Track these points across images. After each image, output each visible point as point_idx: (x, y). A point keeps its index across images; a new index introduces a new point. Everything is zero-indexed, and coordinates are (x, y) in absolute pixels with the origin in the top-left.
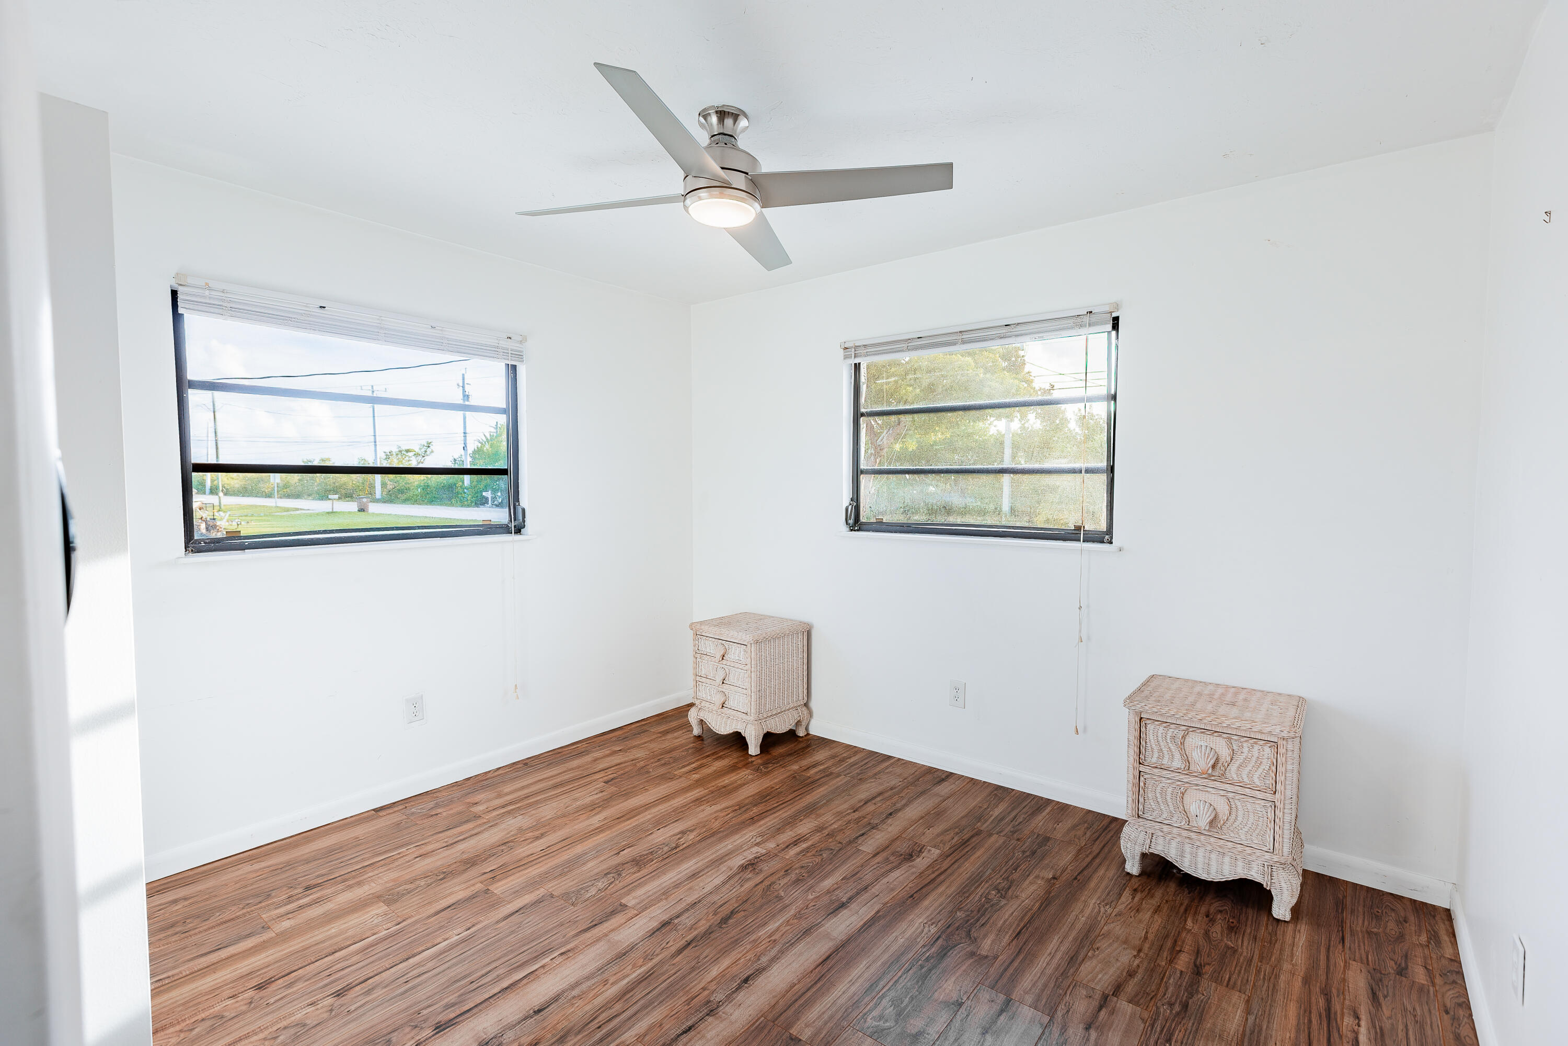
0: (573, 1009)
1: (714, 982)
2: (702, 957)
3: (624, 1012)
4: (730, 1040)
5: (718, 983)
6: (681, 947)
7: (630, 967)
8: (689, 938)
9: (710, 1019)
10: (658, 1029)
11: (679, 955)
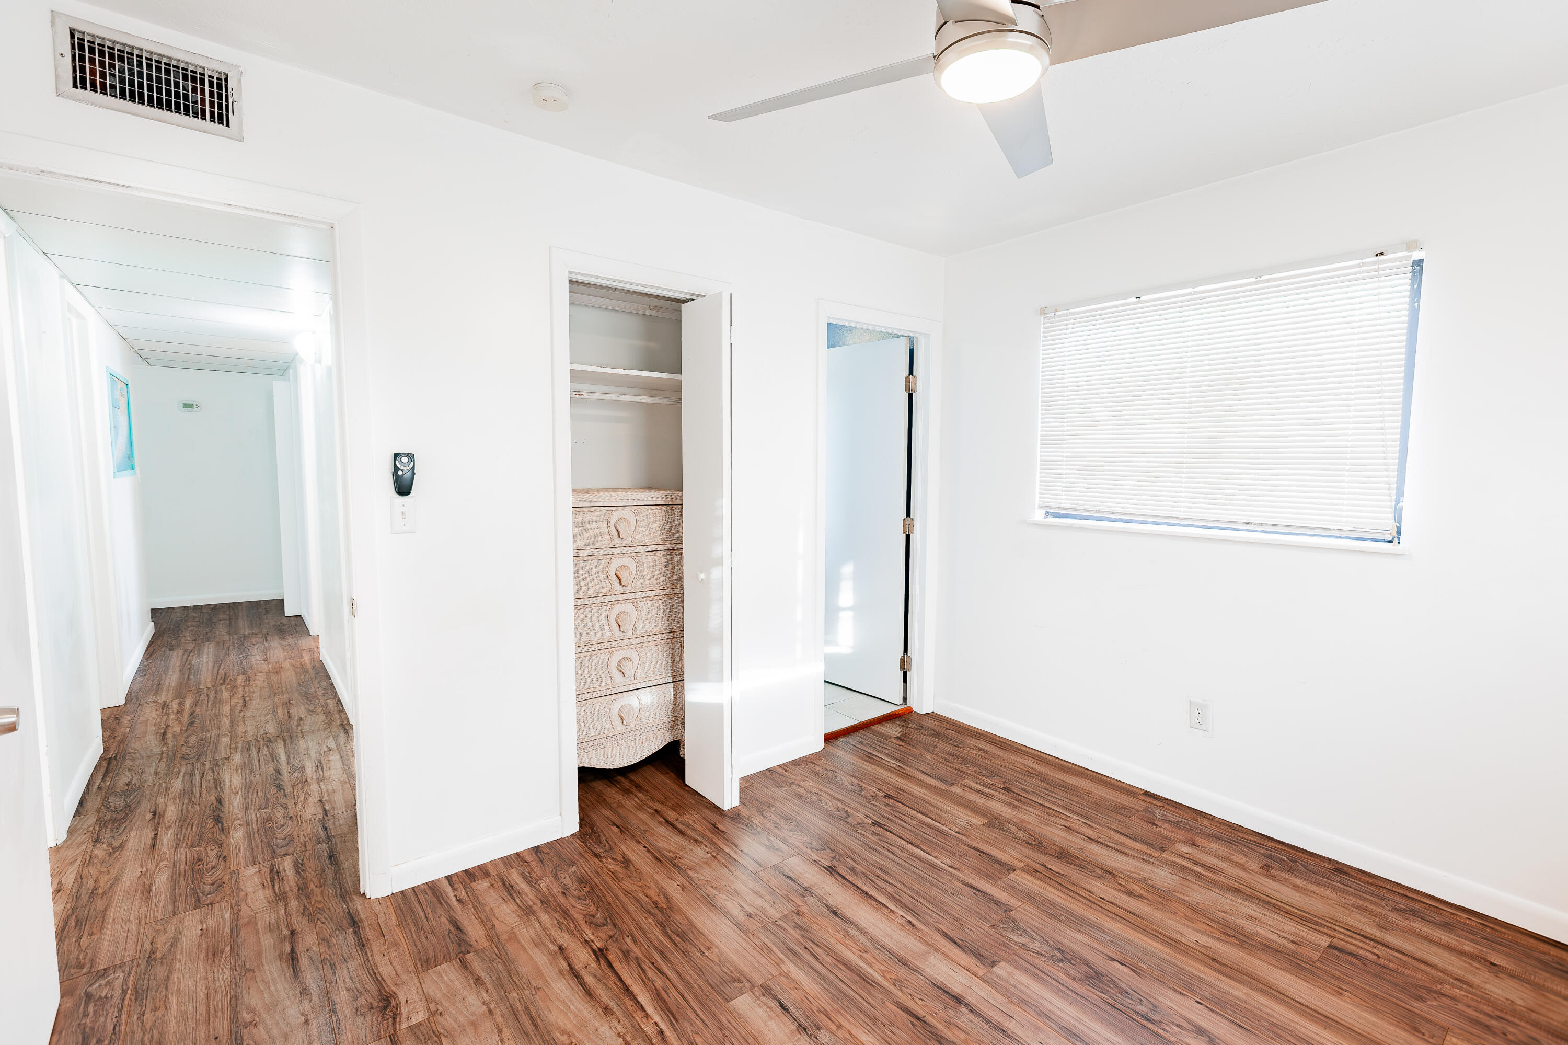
0: (832, 932)
1: (848, 1036)
2: (894, 1029)
3: (821, 963)
4: (760, 1039)
5: (846, 1039)
6: (913, 1012)
7: (883, 968)
8: (930, 1019)
9: (793, 1027)
10: (791, 987)
11: (899, 1008)
